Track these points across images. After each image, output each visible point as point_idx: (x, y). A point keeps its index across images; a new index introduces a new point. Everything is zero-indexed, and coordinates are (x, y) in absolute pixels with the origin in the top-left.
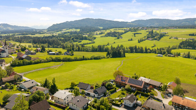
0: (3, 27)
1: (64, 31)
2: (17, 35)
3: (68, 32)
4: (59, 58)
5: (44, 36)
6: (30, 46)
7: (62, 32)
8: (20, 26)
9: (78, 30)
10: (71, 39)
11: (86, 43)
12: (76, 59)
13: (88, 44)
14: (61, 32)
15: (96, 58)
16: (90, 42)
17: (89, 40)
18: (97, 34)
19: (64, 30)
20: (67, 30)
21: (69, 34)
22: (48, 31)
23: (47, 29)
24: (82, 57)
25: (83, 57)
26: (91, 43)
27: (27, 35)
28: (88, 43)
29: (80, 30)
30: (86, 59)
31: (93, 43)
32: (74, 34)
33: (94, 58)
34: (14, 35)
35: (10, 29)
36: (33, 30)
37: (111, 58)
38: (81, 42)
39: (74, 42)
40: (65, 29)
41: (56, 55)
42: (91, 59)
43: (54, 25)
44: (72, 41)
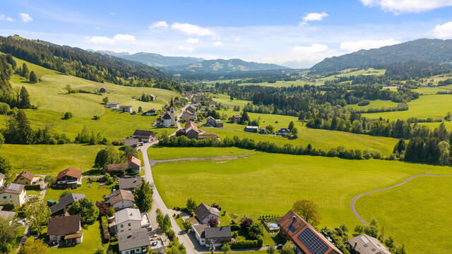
0: (232, 65)
1: (346, 73)
2: (244, 82)
3: (352, 78)
4: (250, 142)
5: (292, 86)
6: (237, 108)
7: (339, 76)
8: (261, 64)
9: (382, 72)
10: (343, 96)
11: (380, 108)
12: (289, 148)
13: (382, 111)
14: (335, 77)
15: (344, 155)
16: (395, 105)
17: (395, 100)
18: (430, 85)
19: (344, 71)
20: (353, 71)
21: (351, 82)
22: (310, 73)
23: (309, 70)
24: (305, 147)
25: (309, 146)
26: (394, 110)
27: (261, 82)
28: (386, 108)
29: (386, 74)
30: (314, 154)
31: (399, 110)
32: (364, 82)
33: (341, 153)
34: (240, 82)
35: (243, 69)
36: (281, 70)
37: (401, 160)
38: (368, 104)
39: (349, 103)
40: (349, 70)
41: (260, 133)
42: (331, 155)
43: (327, 60)
44: (344, 101)
